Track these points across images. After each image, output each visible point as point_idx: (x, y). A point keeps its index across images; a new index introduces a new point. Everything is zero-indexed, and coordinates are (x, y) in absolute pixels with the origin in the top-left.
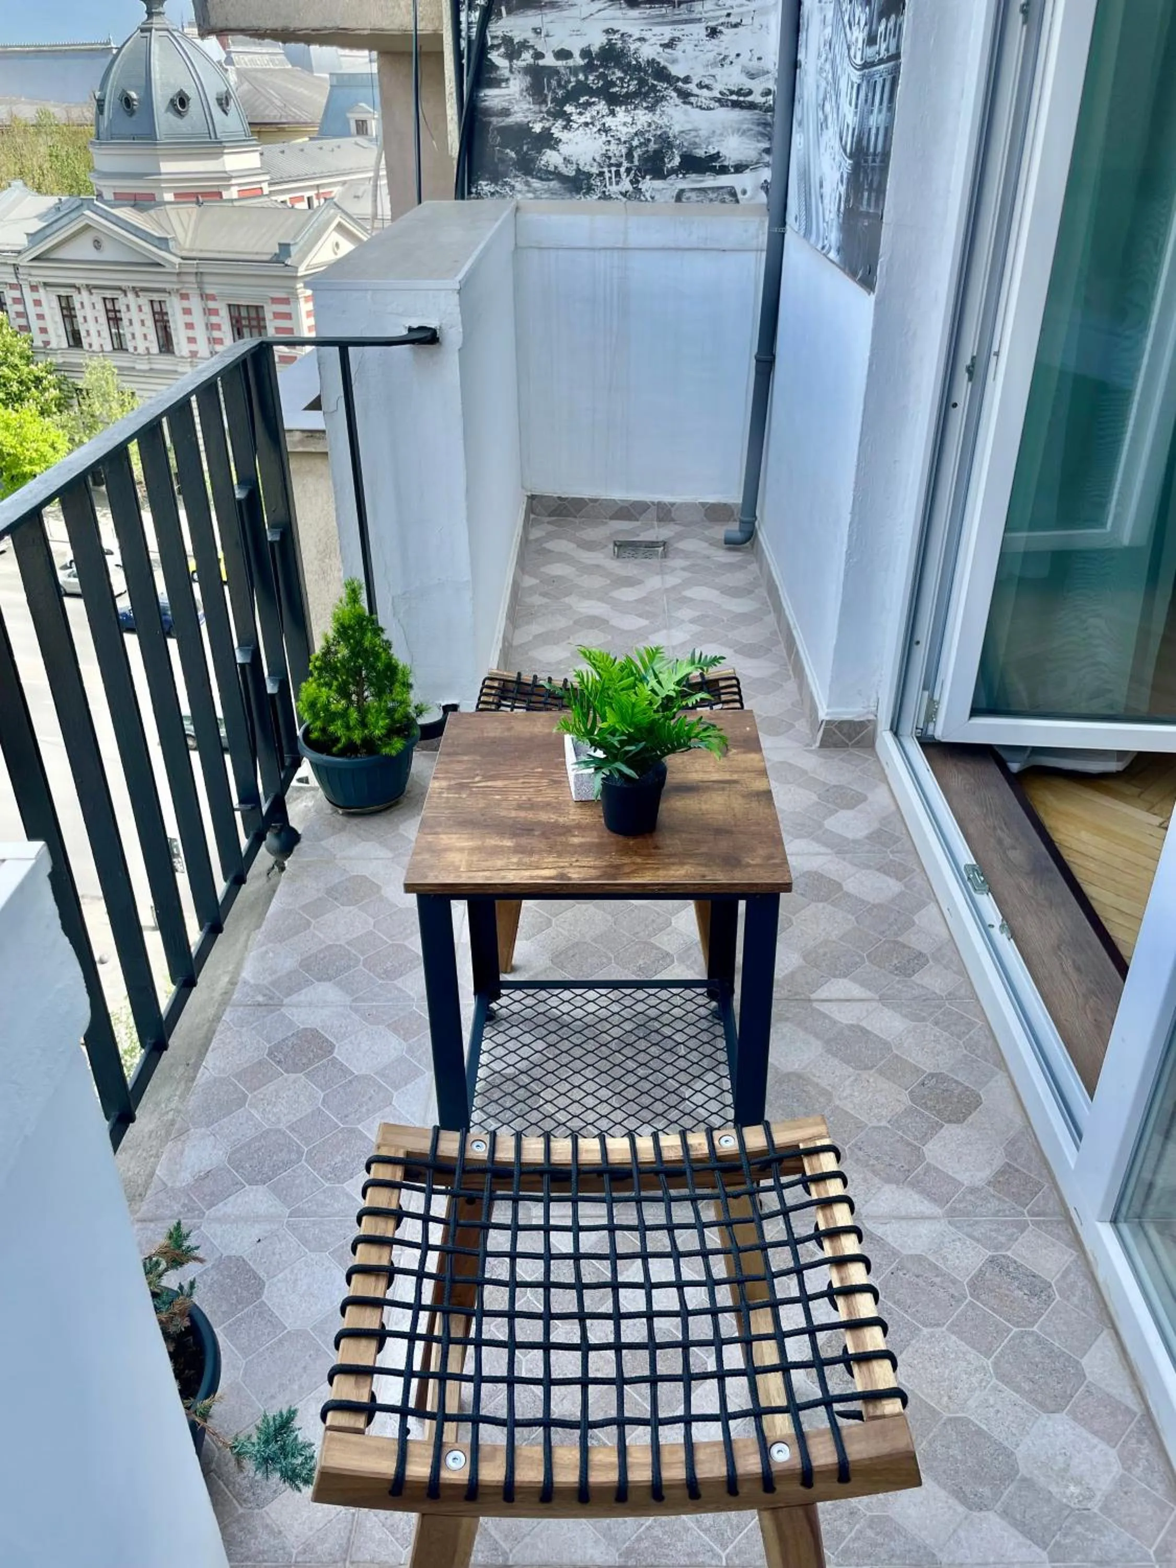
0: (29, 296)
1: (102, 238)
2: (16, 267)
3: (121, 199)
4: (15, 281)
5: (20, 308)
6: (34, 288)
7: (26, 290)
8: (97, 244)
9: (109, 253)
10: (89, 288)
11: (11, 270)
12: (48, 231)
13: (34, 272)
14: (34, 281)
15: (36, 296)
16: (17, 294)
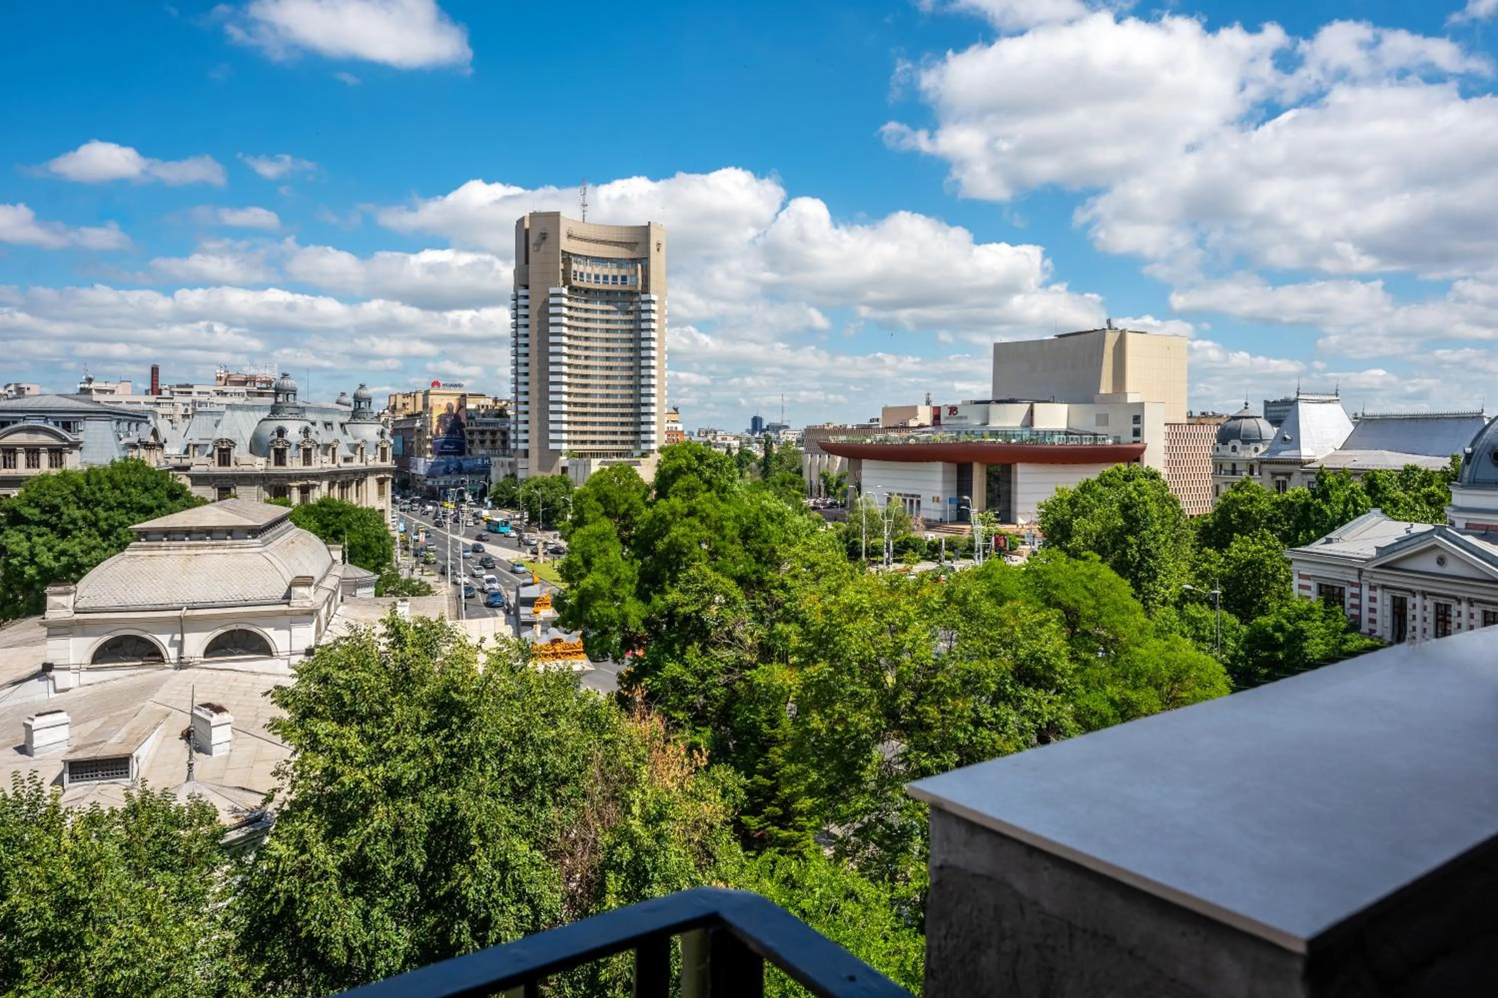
0: (1366, 593)
1: (1447, 556)
2: (1361, 571)
3: (1470, 528)
4: (1356, 580)
5: (1356, 601)
6: (1372, 588)
7: (1365, 590)
8: (1441, 561)
9: (1452, 568)
10: (1424, 594)
11: (1356, 572)
12: (1396, 548)
13: (1375, 576)
14: (1374, 582)
15: (1372, 594)
16: (1356, 590)
